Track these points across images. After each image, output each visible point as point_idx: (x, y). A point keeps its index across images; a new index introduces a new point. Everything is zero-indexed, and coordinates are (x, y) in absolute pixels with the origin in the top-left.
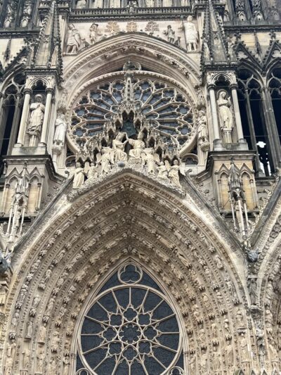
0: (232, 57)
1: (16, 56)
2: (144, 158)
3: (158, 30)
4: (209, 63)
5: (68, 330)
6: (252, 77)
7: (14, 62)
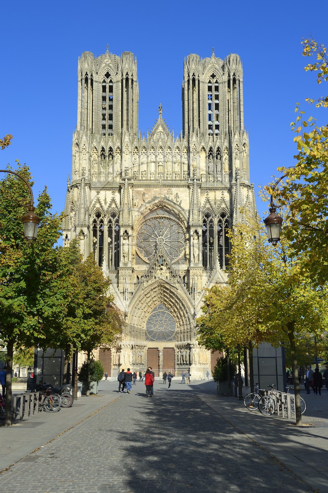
0: (201, 220)
1: (110, 203)
2: (166, 275)
3: (172, 194)
4: (192, 224)
5: (142, 326)
6: (211, 217)
7: (110, 206)
